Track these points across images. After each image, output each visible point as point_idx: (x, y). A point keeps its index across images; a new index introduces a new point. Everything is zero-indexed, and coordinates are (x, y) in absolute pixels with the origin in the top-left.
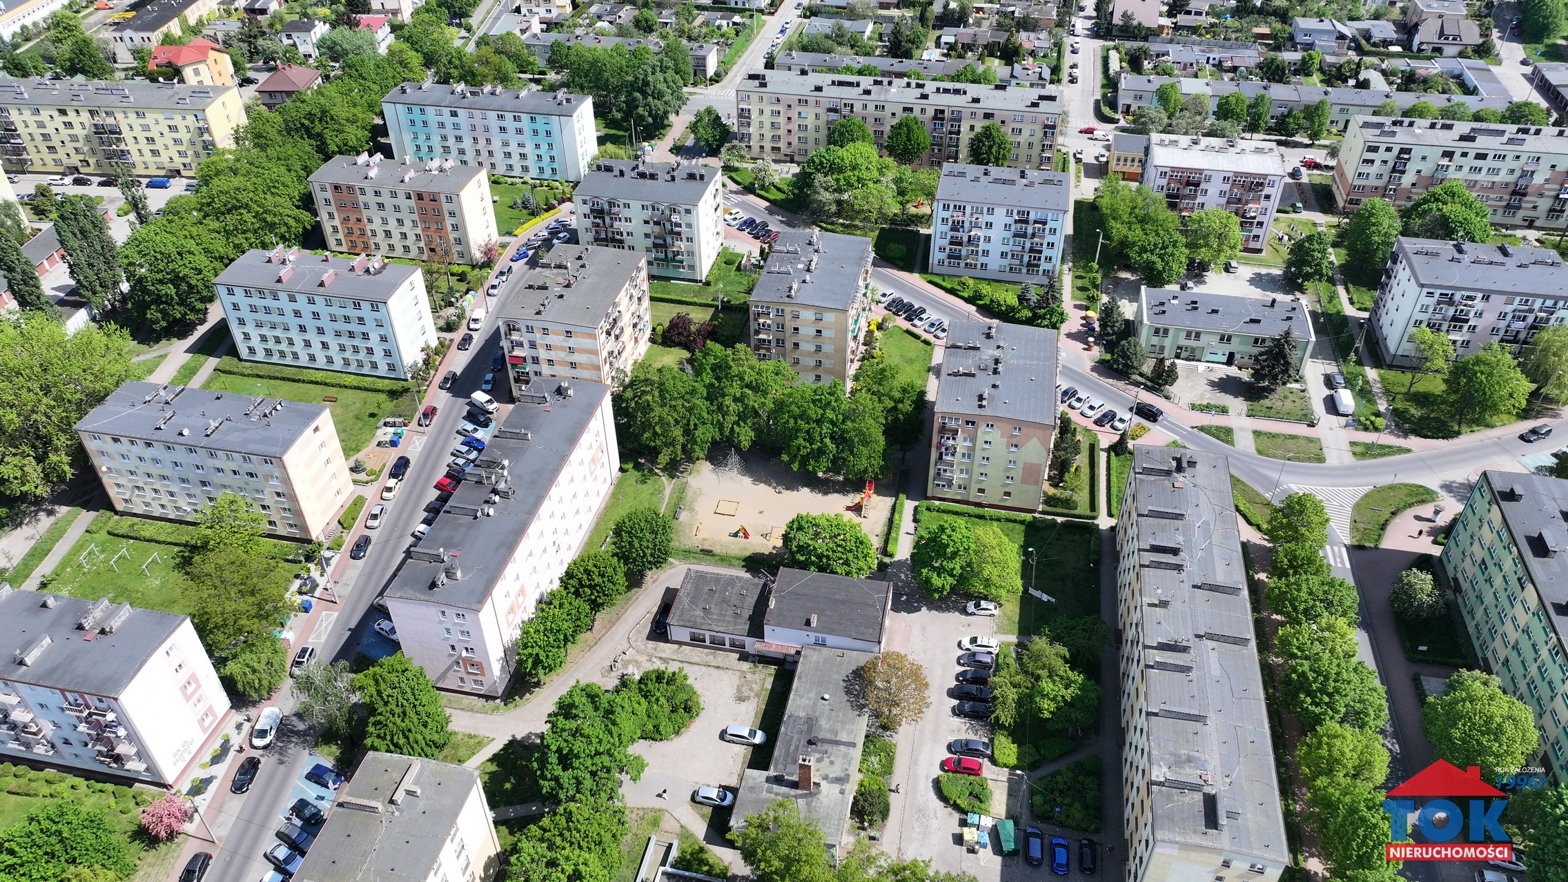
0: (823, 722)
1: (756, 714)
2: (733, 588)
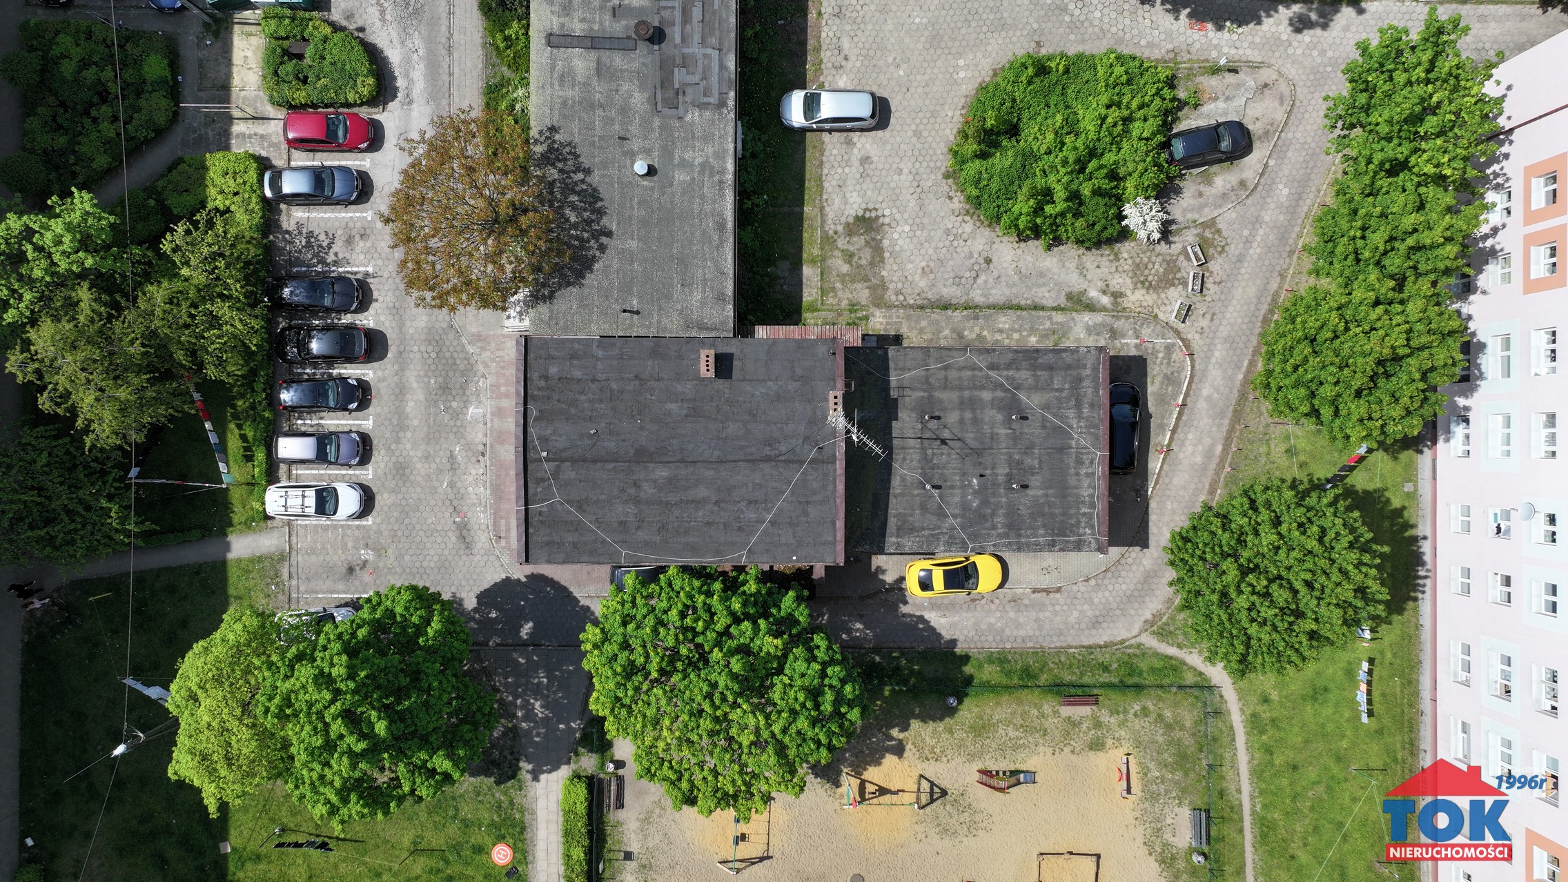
0: (639, 99)
1: (821, 188)
2: (965, 506)
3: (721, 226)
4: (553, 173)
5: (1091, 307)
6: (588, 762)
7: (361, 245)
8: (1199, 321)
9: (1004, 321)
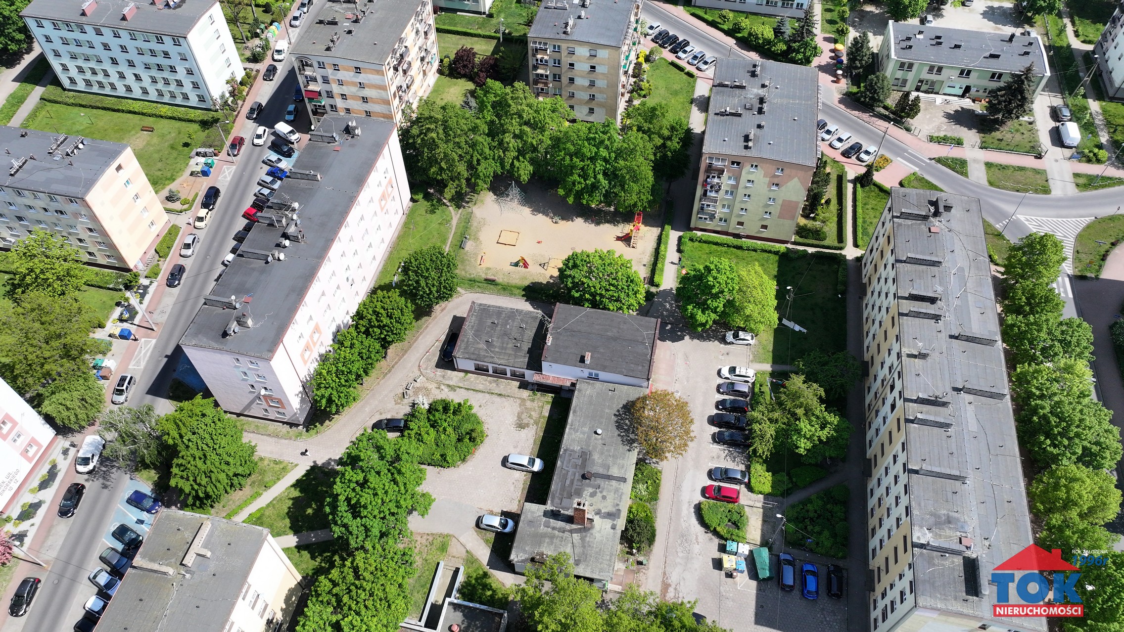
0: (596, 456)
1: (535, 441)
2: (513, 321)
3: (575, 412)
4: (632, 436)
5: (449, 386)
6: (653, 290)
7: (715, 455)
8: (412, 376)
9: (480, 387)
